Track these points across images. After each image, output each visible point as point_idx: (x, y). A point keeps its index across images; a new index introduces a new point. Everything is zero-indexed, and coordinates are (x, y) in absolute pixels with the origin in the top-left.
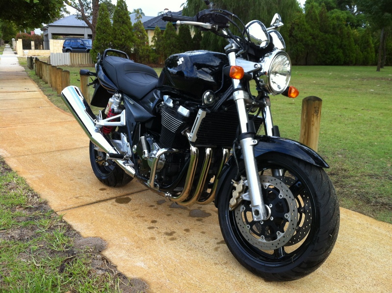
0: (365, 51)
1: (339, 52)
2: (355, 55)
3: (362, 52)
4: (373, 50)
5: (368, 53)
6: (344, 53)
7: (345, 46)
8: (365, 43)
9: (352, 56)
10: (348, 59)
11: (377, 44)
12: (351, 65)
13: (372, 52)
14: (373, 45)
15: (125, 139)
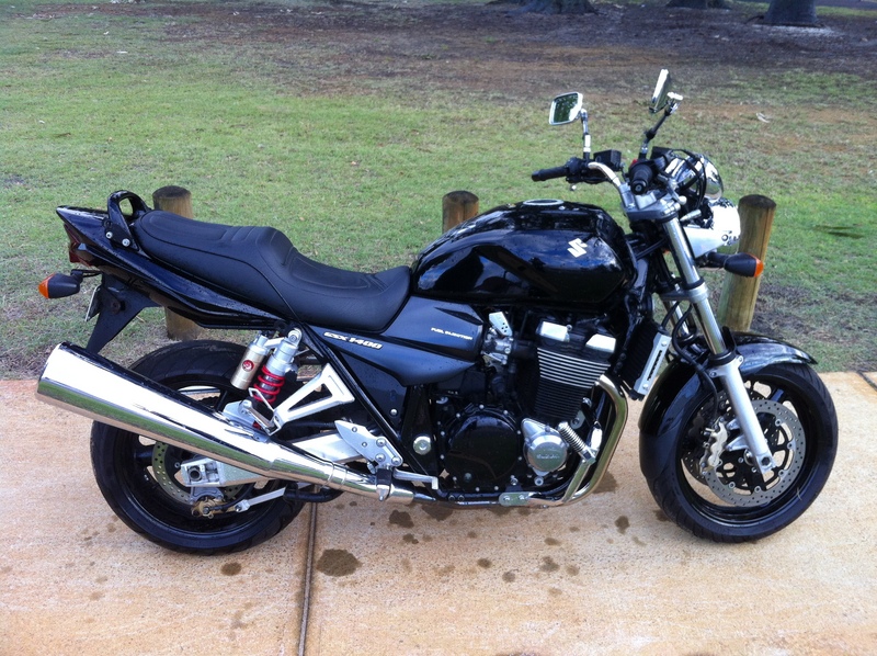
15: (362, 431)
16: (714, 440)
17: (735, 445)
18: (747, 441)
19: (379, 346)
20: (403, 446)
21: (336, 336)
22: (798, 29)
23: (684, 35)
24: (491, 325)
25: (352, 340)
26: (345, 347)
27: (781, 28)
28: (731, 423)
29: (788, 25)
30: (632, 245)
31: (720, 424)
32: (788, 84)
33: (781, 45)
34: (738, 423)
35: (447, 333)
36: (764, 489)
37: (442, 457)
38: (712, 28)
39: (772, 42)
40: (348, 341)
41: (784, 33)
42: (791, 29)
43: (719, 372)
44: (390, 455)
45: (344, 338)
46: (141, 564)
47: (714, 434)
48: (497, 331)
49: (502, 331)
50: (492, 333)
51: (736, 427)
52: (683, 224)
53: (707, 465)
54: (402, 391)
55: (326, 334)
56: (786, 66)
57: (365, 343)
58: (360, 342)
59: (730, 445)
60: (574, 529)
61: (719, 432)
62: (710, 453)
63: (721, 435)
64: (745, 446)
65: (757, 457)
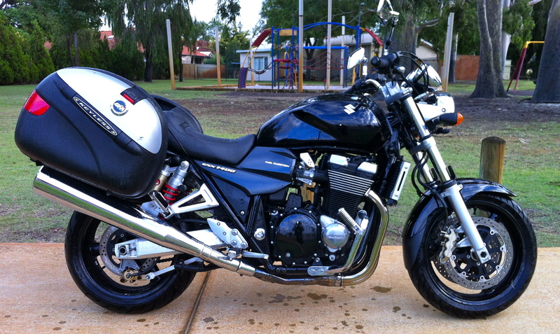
0: (41, 63)
1: (4, 65)
2: (27, 68)
3: (37, 65)
4: (51, 60)
5: (44, 65)
6: (11, 66)
7: (11, 56)
8: (38, 51)
9: (24, 70)
10: (19, 75)
11: (54, 53)
12: (23, 84)
13: (49, 64)
14: (49, 54)
15: (223, 225)
16: (448, 240)
17: (463, 244)
18: (470, 240)
19: (234, 171)
20: (248, 236)
21: (209, 165)
22: (554, 105)
23: (478, 109)
24: (301, 160)
25: (218, 167)
26: (214, 172)
27: (542, 104)
28: (459, 228)
29: (547, 103)
30: (389, 119)
31: (451, 230)
32: (543, 129)
33: (542, 112)
34: (463, 228)
35: (274, 163)
36: (487, 278)
37: (272, 242)
38: (497, 106)
39: (536, 111)
40: (215, 168)
41: (545, 107)
42: (549, 105)
43: (446, 194)
44: (240, 241)
45: (213, 167)
46: (88, 317)
47: (447, 236)
48: (305, 164)
49: (309, 165)
50: (302, 165)
51: (461, 232)
52: (416, 101)
53: (444, 256)
54: (248, 200)
55: (203, 164)
56: (544, 121)
57: (226, 170)
58: (223, 169)
59: (459, 243)
60: (364, 310)
61: (451, 235)
62: (446, 249)
63: (452, 237)
64: (469, 245)
65: (478, 252)
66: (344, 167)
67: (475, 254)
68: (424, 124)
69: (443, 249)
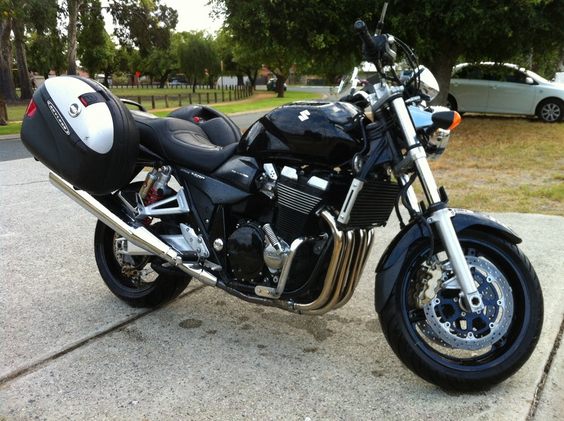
15: (191, 231)
16: (431, 276)
17: (451, 284)
18: (459, 281)
19: (204, 178)
21: (186, 171)
24: (265, 172)
25: (192, 174)
28: (446, 264)
34: (452, 265)
37: (228, 255)
43: (433, 219)
44: (203, 249)
45: (188, 173)
47: (430, 271)
48: (267, 175)
49: (271, 176)
51: (449, 269)
52: (407, 105)
53: (424, 297)
54: (212, 208)
55: (182, 169)
57: (197, 176)
58: (195, 175)
59: (446, 282)
61: (436, 271)
62: (428, 287)
63: (437, 274)
64: (459, 287)
65: (468, 296)
66: (293, 180)
67: (464, 300)
68: (414, 134)
69: (425, 287)
